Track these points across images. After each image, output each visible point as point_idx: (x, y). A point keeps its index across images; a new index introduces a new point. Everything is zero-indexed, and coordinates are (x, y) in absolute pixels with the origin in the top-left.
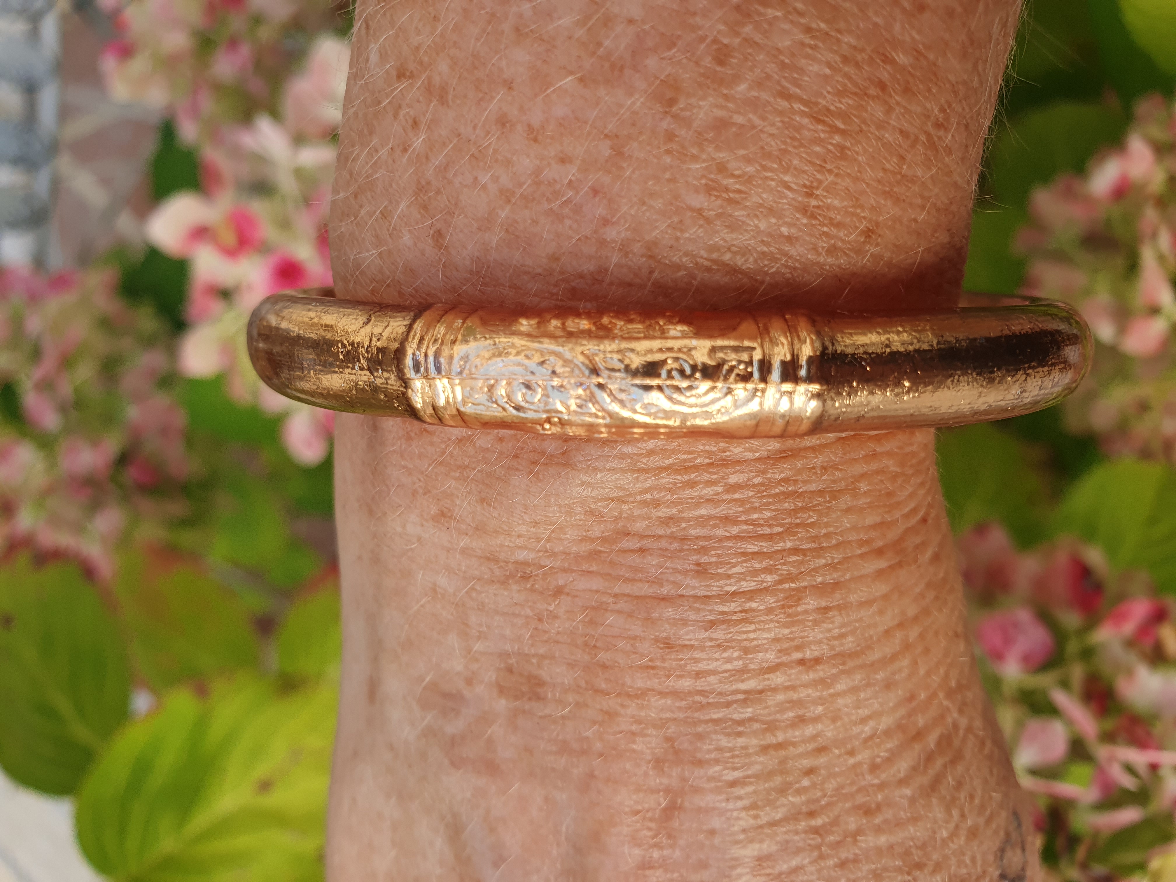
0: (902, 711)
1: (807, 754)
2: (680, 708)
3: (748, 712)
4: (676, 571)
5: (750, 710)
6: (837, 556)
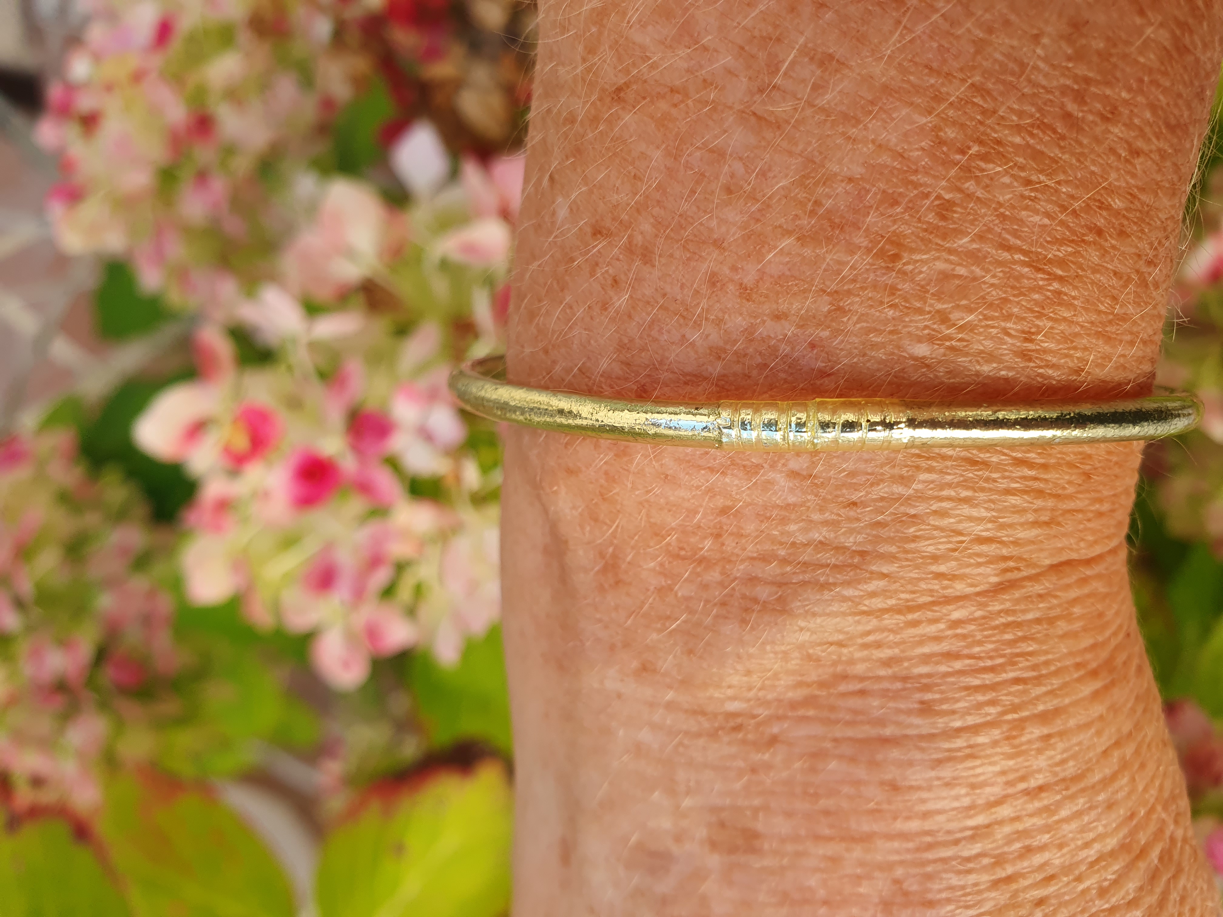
0: (1125, 831)
1: (1035, 885)
2: (908, 851)
3: (976, 848)
4: (899, 711)
5: (979, 845)
6: (1056, 682)
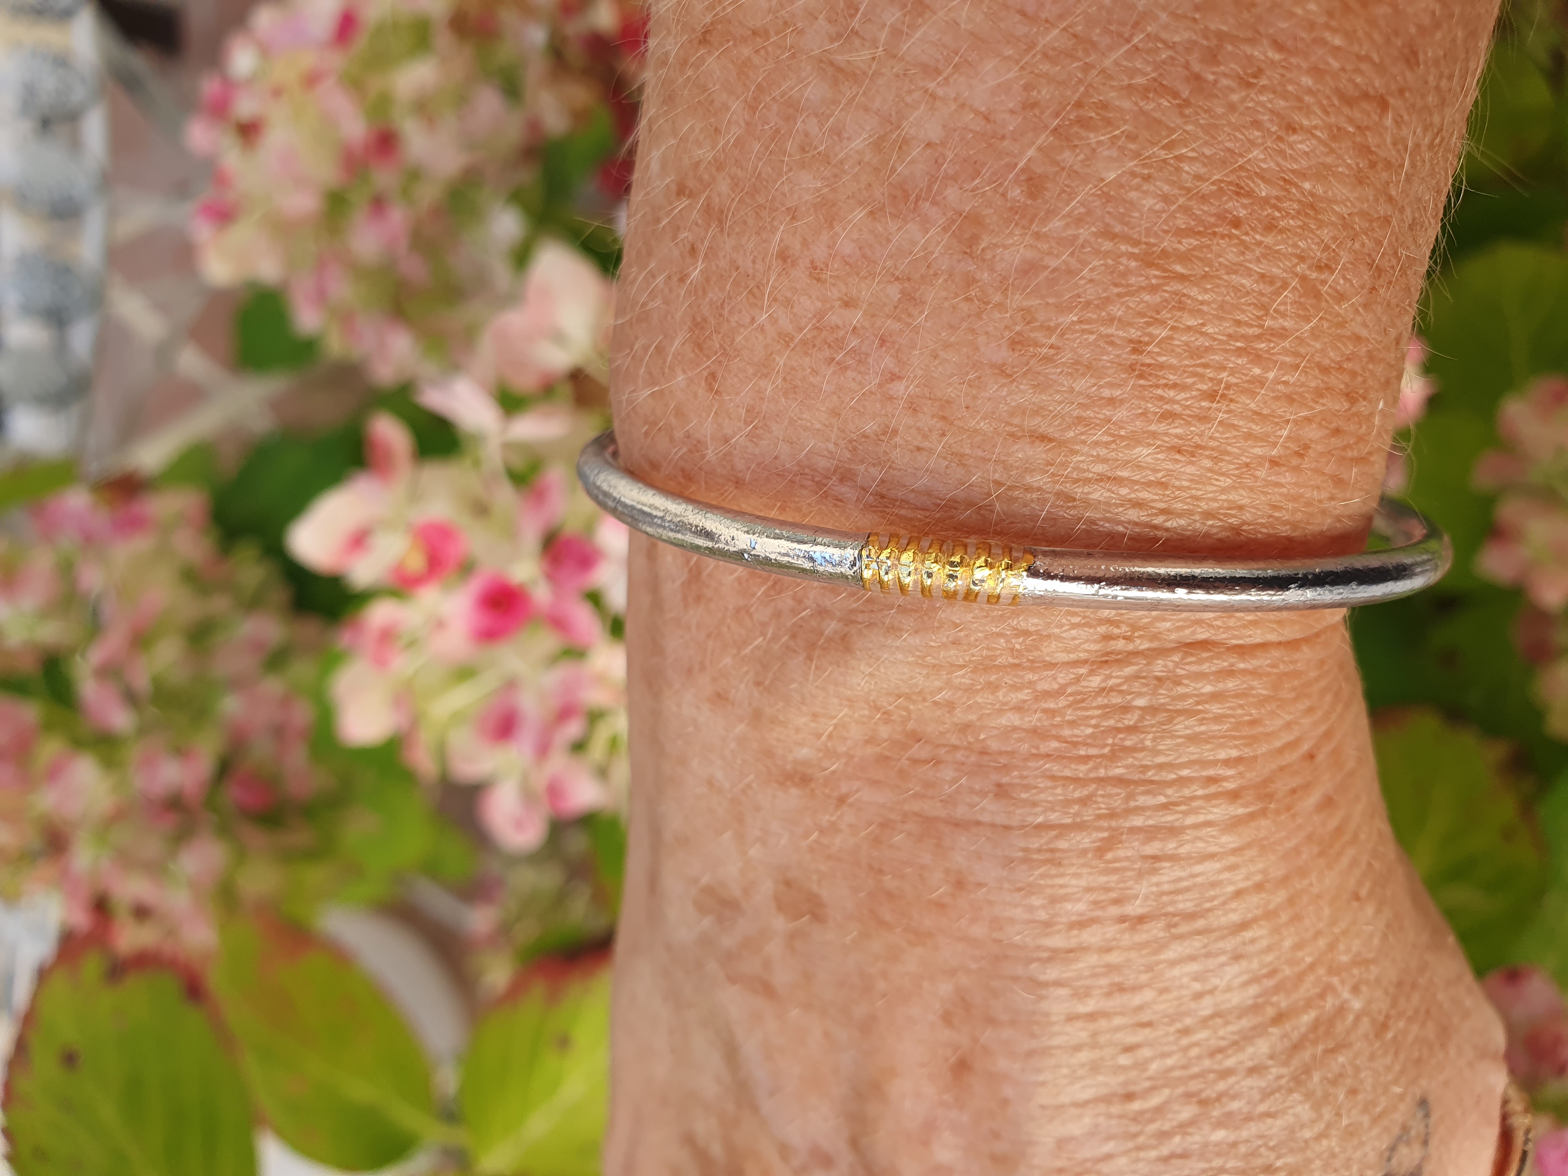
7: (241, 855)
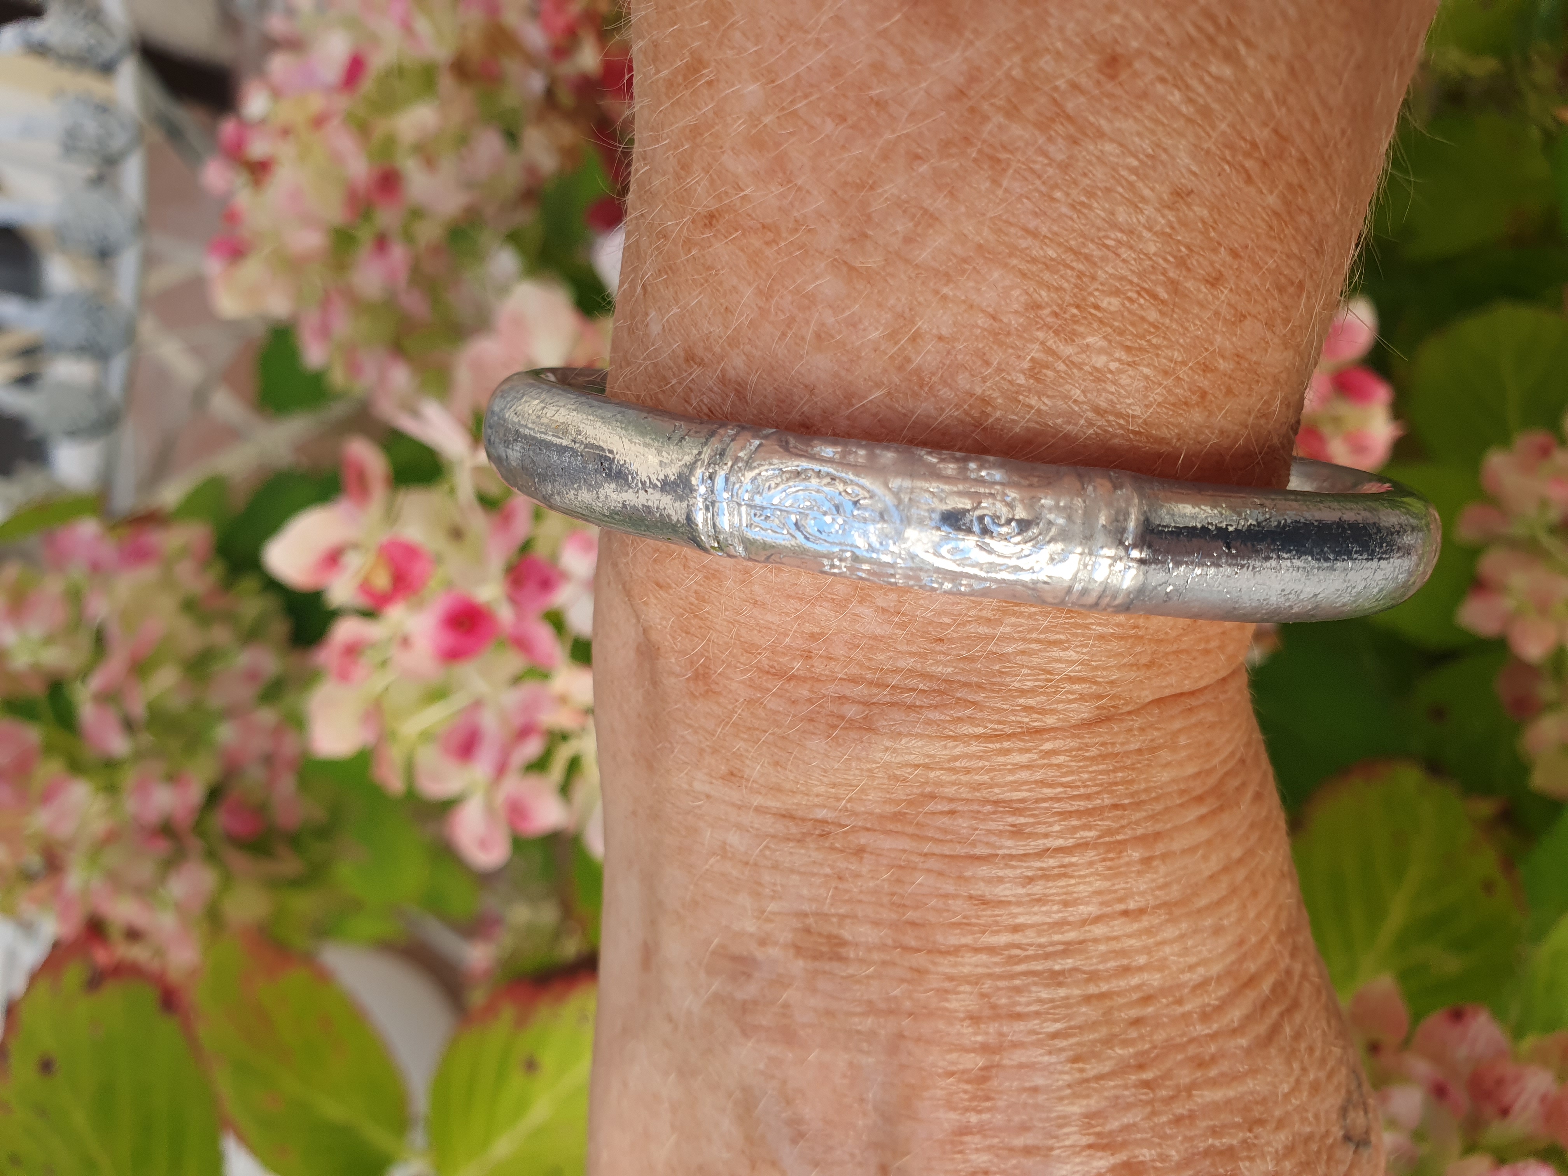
0: (1232, 957)
1: (1132, 1004)
3: (1069, 963)
5: (1071, 960)
7: (227, 881)
